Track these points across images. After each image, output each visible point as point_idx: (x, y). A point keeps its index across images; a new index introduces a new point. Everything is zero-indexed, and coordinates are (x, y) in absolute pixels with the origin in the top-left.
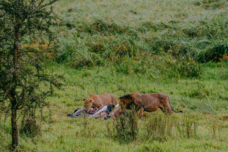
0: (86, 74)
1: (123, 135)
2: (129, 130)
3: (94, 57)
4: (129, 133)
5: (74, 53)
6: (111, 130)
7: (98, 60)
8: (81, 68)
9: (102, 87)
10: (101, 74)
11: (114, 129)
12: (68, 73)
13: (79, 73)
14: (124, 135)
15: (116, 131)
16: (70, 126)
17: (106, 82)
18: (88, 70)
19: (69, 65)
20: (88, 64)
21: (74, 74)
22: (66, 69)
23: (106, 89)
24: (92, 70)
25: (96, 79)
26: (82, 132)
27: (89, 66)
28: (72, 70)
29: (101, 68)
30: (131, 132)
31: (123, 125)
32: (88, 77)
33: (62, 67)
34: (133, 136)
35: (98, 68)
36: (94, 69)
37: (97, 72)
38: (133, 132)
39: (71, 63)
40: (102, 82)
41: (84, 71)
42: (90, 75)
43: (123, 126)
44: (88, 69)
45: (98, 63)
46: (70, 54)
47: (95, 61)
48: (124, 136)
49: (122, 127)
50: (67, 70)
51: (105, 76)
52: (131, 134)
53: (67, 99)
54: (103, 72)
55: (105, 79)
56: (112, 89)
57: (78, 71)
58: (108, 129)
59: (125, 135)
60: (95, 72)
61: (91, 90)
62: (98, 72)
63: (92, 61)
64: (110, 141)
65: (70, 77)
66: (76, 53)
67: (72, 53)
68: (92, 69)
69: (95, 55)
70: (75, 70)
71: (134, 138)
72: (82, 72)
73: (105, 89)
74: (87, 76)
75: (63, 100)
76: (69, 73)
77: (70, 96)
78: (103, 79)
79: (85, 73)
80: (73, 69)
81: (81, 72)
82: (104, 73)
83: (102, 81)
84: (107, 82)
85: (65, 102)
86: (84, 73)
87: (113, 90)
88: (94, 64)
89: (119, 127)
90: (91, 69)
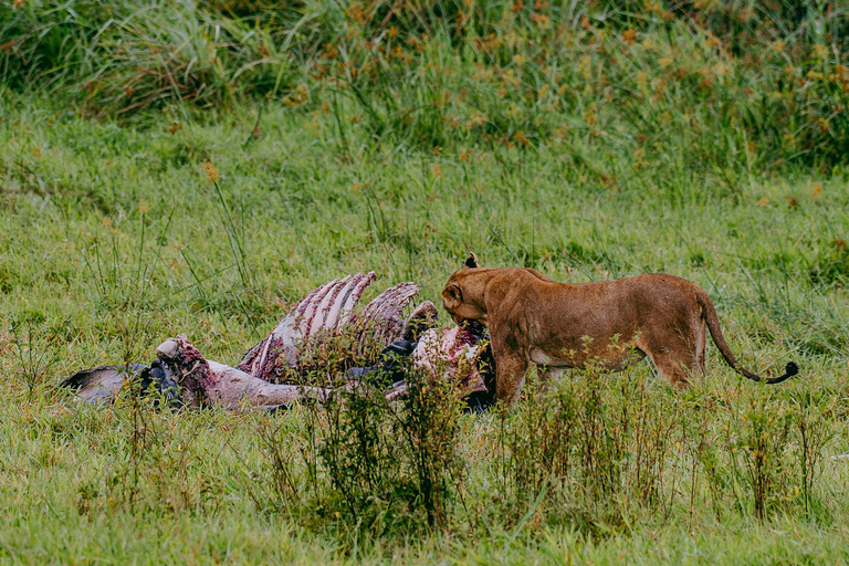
0: (180, 147)
1: (365, 504)
2: (405, 471)
3: (233, 48)
4: (404, 491)
5: (112, 26)
6: (298, 468)
7: (260, 65)
8: (155, 114)
9: (273, 225)
10: (269, 148)
11: (312, 470)
12: (73, 146)
13: (137, 147)
14: (370, 502)
15: (324, 475)
16: (51, 454)
17: (299, 195)
18: (196, 128)
19: (79, 100)
20: (196, 89)
21: (105, 150)
22: (58, 122)
23: (299, 239)
24: (219, 128)
25: (240, 179)
26: (119, 487)
27: (200, 103)
28: (98, 126)
29: (276, 113)
30: (417, 483)
31: (366, 438)
32: (194, 165)
33: (36, 112)
34: (429, 506)
35: (254, 112)
36: (229, 120)
37: (246, 136)
38: (427, 486)
39: (93, 85)
40: (274, 197)
41: (173, 132)
42: (204, 156)
43: (364, 444)
44: (196, 119)
45: (262, 87)
46: (87, 29)
47: (236, 75)
48: (371, 509)
49: (363, 450)
50: (66, 128)
51: (299, 163)
52: (416, 492)
53: (51, 301)
54: (287, 137)
55: (296, 177)
56: (336, 236)
57: (133, 136)
58: (279, 464)
59: (377, 500)
60: (239, 136)
61: (206, 245)
62: (254, 137)
63: (221, 72)
64: (277, 534)
65: (82, 167)
66: (123, 24)
67: (101, 22)
68: (219, 120)
69: (244, 33)
70: (113, 126)
71: (437, 520)
72: (159, 140)
73: (292, 237)
74: (184, 160)
75: (29, 307)
76: (78, 146)
77: (77, 282)
78: (282, 181)
79: (174, 146)
80: (103, 121)
81: (154, 135)
82: (292, 145)
83: (275, 193)
84: (306, 201)
85: (42, 320)
86: (169, 147)
87: (341, 244)
88: (231, 91)
89: (341, 455)
90: (212, 124)
